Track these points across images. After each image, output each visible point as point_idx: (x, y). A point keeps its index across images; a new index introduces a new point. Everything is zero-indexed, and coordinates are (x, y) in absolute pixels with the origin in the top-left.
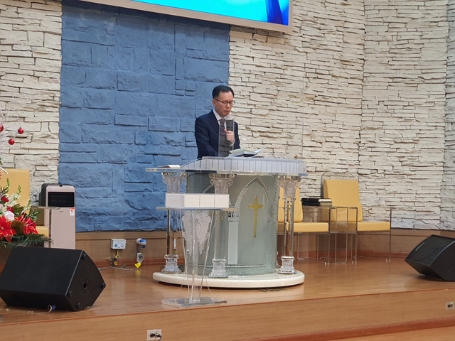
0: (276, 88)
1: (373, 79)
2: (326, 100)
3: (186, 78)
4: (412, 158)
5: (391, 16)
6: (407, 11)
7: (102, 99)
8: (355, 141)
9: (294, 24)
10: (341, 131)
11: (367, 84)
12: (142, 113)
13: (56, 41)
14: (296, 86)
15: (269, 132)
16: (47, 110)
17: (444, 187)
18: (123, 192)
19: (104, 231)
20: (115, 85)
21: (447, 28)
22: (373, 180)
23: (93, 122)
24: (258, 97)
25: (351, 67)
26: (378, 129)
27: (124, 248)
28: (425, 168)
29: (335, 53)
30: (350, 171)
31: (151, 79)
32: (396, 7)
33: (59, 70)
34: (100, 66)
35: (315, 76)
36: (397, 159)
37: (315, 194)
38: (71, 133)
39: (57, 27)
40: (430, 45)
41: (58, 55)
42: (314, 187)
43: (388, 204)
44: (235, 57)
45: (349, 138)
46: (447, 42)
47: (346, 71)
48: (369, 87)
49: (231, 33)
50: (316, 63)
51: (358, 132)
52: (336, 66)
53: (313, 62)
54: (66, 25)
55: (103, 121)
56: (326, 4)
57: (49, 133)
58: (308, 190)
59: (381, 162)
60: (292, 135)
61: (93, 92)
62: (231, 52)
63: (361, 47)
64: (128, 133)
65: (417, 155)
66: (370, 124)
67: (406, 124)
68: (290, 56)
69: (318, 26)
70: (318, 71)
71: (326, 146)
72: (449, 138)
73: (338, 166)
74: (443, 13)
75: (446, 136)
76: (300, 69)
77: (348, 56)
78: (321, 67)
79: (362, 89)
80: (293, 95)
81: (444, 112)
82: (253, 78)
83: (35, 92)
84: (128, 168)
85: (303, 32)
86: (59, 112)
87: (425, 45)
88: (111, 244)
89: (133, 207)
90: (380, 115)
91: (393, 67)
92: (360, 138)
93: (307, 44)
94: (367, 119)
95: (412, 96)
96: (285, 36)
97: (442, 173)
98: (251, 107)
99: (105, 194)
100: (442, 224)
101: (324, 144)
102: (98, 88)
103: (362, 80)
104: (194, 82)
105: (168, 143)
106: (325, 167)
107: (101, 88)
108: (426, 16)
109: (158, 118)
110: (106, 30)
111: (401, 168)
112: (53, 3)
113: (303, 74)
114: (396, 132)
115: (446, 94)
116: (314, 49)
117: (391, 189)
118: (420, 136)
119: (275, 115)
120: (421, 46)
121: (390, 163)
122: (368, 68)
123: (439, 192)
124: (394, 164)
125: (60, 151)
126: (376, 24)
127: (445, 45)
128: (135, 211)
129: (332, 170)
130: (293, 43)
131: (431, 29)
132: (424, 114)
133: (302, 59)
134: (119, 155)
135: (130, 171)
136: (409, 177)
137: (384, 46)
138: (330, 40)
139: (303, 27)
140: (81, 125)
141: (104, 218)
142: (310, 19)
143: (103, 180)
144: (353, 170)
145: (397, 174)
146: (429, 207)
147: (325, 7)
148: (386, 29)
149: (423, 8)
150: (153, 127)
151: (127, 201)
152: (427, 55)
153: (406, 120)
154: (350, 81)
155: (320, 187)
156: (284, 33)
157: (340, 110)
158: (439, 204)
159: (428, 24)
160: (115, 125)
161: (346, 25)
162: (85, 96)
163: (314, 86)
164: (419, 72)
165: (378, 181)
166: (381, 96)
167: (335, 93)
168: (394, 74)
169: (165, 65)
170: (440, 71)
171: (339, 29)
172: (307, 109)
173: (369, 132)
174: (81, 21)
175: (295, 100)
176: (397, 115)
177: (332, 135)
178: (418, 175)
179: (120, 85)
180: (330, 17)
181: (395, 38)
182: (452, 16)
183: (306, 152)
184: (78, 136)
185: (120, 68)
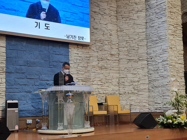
0: (87, 64)
1: (122, 60)
2: (106, 68)
3: (53, 62)
4: (138, 87)
5: (127, 38)
6: (132, 37)
7: (22, 70)
8: (117, 82)
9: (93, 42)
10: (112, 79)
11: (120, 62)
12: (37, 74)
14: (95, 63)
15: (85, 80)
16: (1, 74)
17: (149, 97)
18: (31, 103)
19: (24, 117)
20: (26, 65)
21: (146, 42)
23: (18, 77)
24: (80, 68)
25: (114, 56)
26: (125, 77)
27: (31, 123)
28: (142, 91)
29: (108, 52)
30: (116, 93)
31: (40, 62)
32: (129, 36)
33: (5, 60)
34: (21, 58)
35: (101, 60)
36: (132, 88)
37: (103, 101)
38: (10, 82)
39: (4, 45)
40: (141, 48)
41: (5, 54)
42: (103, 99)
43: (130, 104)
44: (71, 54)
45: (115, 81)
47: (113, 58)
49: (69, 46)
51: (118, 79)
52: (109, 56)
53: (100, 55)
54: (7, 44)
55: (23, 77)
56: (104, 35)
57: (2, 82)
58: (101, 100)
59: (127, 89)
60: (94, 81)
61: (18, 67)
62: (70, 52)
63: (118, 49)
64: (32, 81)
65: (139, 86)
66: (122, 76)
67: (135, 75)
68: (91, 53)
69: (101, 43)
70: (102, 58)
71: (107, 84)
72: (150, 79)
73: (112, 91)
74: (145, 36)
75: (149, 79)
76: (96, 57)
77: (113, 53)
78: (103, 57)
79: (119, 64)
80: (93, 66)
81: (147, 71)
82: (78, 61)
84: (32, 94)
85: (96, 45)
86: (5, 74)
88: (26, 122)
89: (35, 108)
90: (125, 73)
91: (129, 56)
92: (119, 81)
93: (98, 49)
94: (121, 74)
95: (136, 66)
96: (90, 46)
97: (148, 92)
98: (78, 71)
99: (24, 104)
100: (149, 110)
101: (106, 84)
103: (119, 61)
104: (56, 63)
105: (47, 85)
106: (107, 92)
107: (21, 66)
108: (139, 38)
109: (43, 76)
110: (23, 45)
111: (134, 91)
112: (3, 36)
113: (97, 59)
114: (131, 78)
115: (148, 64)
116: (100, 50)
117: (131, 99)
118: (140, 79)
119: (87, 74)
120: (138, 48)
122: (120, 57)
123: (148, 99)
124: (131, 90)
125: (6, 88)
126: (122, 41)
127: (146, 47)
128: (35, 109)
129: (109, 93)
130: (92, 48)
131: (141, 42)
132: (140, 71)
133: (96, 54)
134: (29, 89)
135: (33, 95)
136: (137, 94)
137: (126, 49)
138: (106, 47)
139: (96, 43)
140: (14, 79)
141: (23, 112)
142: (98, 40)
143: (23, 98)
144: (117, 93)
145: (133, 93)
146: (144, 104)
148: (126, 43)
149: (138, 35)
150: (42, 79)
151: (32, 106)
152: (140, 51)
153: (135, 74)
154: (114, 61)
155: (105, 99)
156: (89, 45)
157: (111, 71)
158: (148, 103)
159: (139, 40)
160: (27, 78)
161: (112, 42)
162: (15, 68)
163: (101, 63)
164: (138, 57)
165: (126, 96)
166: (126, 66)
167: (109, 66)
168: (129, 58)
169: (45, 57)
170: (145, 56)
171: (109, 43)
172: (99, 72)
173: (122, 79)
174: (13, 43)
175: (94, 68)
176: (131, 72)
177: (109, 80)
178: (140, 93)
179: (28, 64)
180: (106, 39)
181: (129, 46)
182: (148, 37)
183: (99, 87)
184: (13, 83)
185: (28, 58)
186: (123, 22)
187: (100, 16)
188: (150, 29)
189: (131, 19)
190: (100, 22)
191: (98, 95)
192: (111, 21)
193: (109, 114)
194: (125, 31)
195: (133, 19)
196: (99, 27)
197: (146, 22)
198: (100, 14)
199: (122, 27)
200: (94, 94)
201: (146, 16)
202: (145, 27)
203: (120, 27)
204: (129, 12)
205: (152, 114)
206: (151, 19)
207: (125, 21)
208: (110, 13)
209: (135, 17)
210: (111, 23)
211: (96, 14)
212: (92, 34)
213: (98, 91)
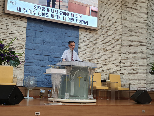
0: (94, 46)
1: (124, 45)
2: (109, 50)
3: (65, 42)
4: (137, 68)
5: (130, 26)
6: (134, 24)
7: (39, 47)
8: (119, 63)
9: (100, 28)
10: (115, 60)
11: (122, 46)
12: (51, 52)
13: (25, 30)
14: (100, 46)
15: (91, 59)
16: (21, 50)
17: (147, 77)
19: (38, 87)
20: (43, 43)
21: (147, 29)
22: (125, 75)
23: (35, 54)
24: (88, 49)
25: (118, 41)
26: (126, 60)
27: (44, 92)
28: (141, 72)
29: (112, 37)
30: (117, 72)
31: (54, 42)
32: (131, 23)
33: (25, 38)
34: (38, 37)
35: (106, 43)
36: (132, 69)
37: (106, 78)
38: (28, 57)
39: (25, 26)
41: (25, 34)
42: (106, 77)
43: (130, 83)
44: (81, 36)
45: (117, 62)
46: (147, 33)
47: (116, 42)
48: (123, 47)
49: (80, 29)
50: (106, 39)
51: (120, 61)
52: (113, 40)
54: (28, 25)
55: (39, 54)
56: (110, 22)
58: (104, 78)
59: (127, 70)
60: (99, 61)
63: (121, 35)
64: (46, 58)
66: (124, 58)
67: (135, 58)
68: (98, 37)
69: (107, 28)
70: (107, 42)
71: (110, 65)
73: (114, 71)
74: (145, 24)
75: (147, 62)
76: (101, 41)
77: (116, 38)
78: (108, 41)
79: (121, 48)
80: (99, 49)
81: (146, 54)
82: (86, 43)
83: (18, 44)
84: (46, 68)
85: (102, 30)
86: (25, 50)
87: (140, 34)
88: (40, 91)
90: (127, 55)
91: (130, 41)
92: (121, 62)
93: (103, 34)
95: (137, 50)
97: (146, 73)
98: (86, 51)
99: (39, 76)
100: (146, 89)
101: (109, 64)
102: (37, 44)
103: (121, 45)
105: (59, 61)
106: (109, 71)
107: (38, 44)
108: (140, 26)
109: (56, 53)
110: (40, 27)
111: (133, 71)
112: (24, 19)
113: (102, 42)
114: (132, 61)
115: (147, 49)
116: (106, 35)
117: (130, 78)
118: (139, 62)
119: (93, 54)
120: (139, 35)
121: (130, 70)
122: (123, 41)
123: (145, 79)
124: (131, 70)
125: (25, 62)
126: (125, 28)
127: (146, 34)
128: (48, 81)
129: (112, 72)
130: (99, 33)
131: (142, 29)
132: (140, 55)
133: (102, 38)
134: (43, 64)
136: (136, 74)
137: (128, 35)
138: (111, 33)
139: (102, 29)
140: (32, 55)
142: (105, 26)
143: (38, 71)
145: (132, 73)
146: (142, 84)
147: (109, 23)
148: (128, 30)
149: (139, 23)
150: (54, 56)
151: (46, 78)
152: (141, 37)
154: (117, 45)
155: (108, 77)
156: (96, 30)
157: (114, 54)
158: (145, 83)
159: (141, 28)
160: (43, 55)
161: (116, 28)
162: (33, 46)
163: (106, 46)
164: (139, 42)
165: (126, 76)
166: (127, 50)
167: (112, 49)
168: (131, 43)
169: (59, 38)
170: (145, 42)
171: (114, 30)
172: (104, 53)
173: (123, 61)
174: (33, 24)
175: (100, 50)
176: (132, 55)
177: (112, 61)
178: (139, 74)
179: (44, 43)
180: (111, 26)
181: (131, 32)
182: (148, 25)
183: (103, 66)
184: (31, 58)
185: (45, 38)
186: (127, 11)
187: (107, 5)
188: (150, 18)
189: (134, 9)
190: (107, 11)
191: (102, 73)
192: (116, 11)
193: (111, 90)
194: (128, 19)
195: (136, 9)
196: (106, 15)
197: (147, 12)
198: (107, 4)
199: (126, 16)
200: (99, 72)
201: (148, 7)
202: (147, 16)
203: (124, 15)
204: (133, 3)
205: (148, 92)
206: (152, 9)
207: (129, 11)
208: (116, 3)
209: (138, 7)
210: (116, 12)
211: (103, 3)
212: (99, 20)
213: (102, 70)
